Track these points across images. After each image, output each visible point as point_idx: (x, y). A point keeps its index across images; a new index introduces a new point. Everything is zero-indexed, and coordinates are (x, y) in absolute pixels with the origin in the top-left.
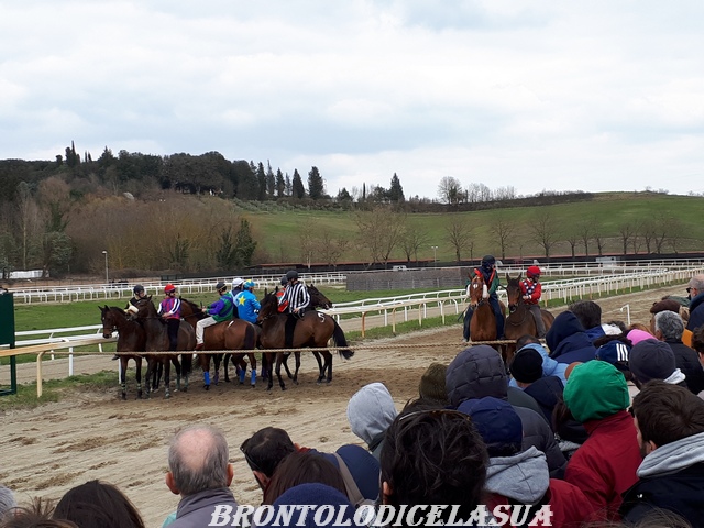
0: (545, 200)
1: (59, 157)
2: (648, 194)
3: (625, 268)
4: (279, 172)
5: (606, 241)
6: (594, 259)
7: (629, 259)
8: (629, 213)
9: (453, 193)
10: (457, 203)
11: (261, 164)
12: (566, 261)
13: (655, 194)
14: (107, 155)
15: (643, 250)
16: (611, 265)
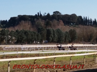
1: (36, 15)
4: (91, 19)
11: (86, 17)
14: (48, 14)
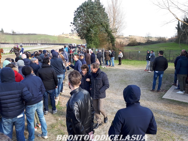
0: (29, 34)
2: (45, 35)
3: (41, 45)
5: (39, 41)
6: (37, 44)
7: (42, 44)
8: (42, 37)
9: (13, 32)
10: (14, 34)
12: (33, 44)
13: (46, 35)
15: (44, 43)
16: (39, 45)
